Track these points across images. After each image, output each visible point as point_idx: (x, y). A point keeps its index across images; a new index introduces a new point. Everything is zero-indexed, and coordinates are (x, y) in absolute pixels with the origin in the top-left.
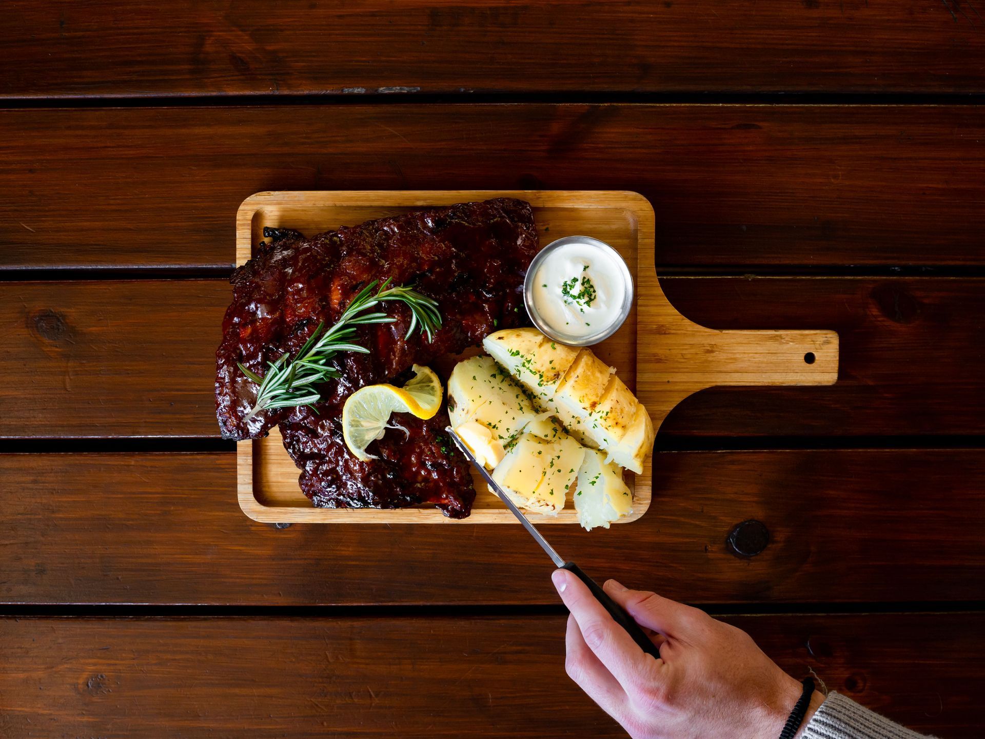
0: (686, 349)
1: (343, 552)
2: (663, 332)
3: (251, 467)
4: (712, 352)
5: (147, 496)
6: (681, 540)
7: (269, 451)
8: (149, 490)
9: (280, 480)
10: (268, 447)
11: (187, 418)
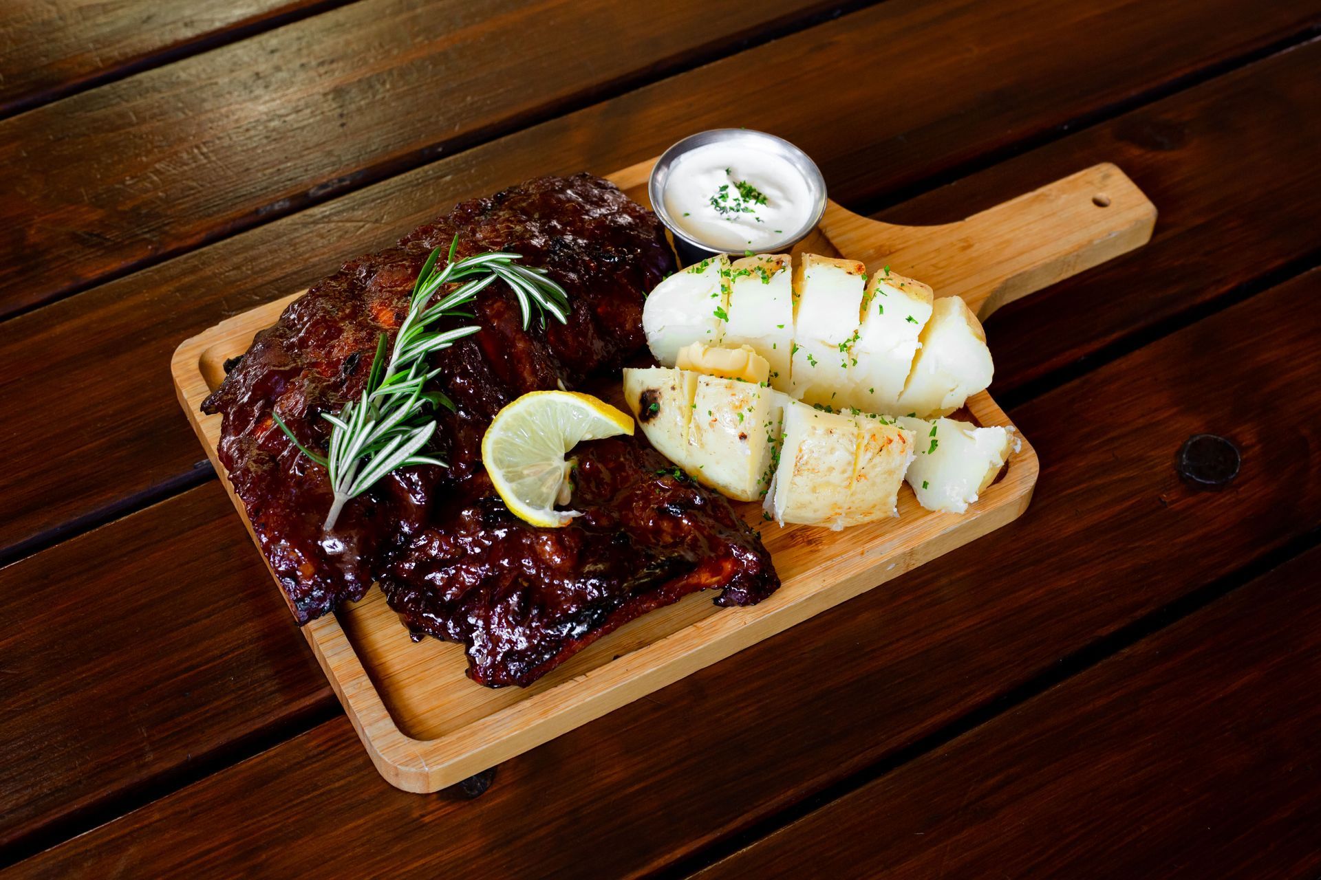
0: (933, 258)
1: (608, 780)
2: (888, 252)
3: (374, 691)
4: (970, 246)
5: (206, 858)
6: (1118, 508)
7: (391, 670)
8: (206, 846)
9: (435, 703)
10: (388, 664)
11: (224, 704)
